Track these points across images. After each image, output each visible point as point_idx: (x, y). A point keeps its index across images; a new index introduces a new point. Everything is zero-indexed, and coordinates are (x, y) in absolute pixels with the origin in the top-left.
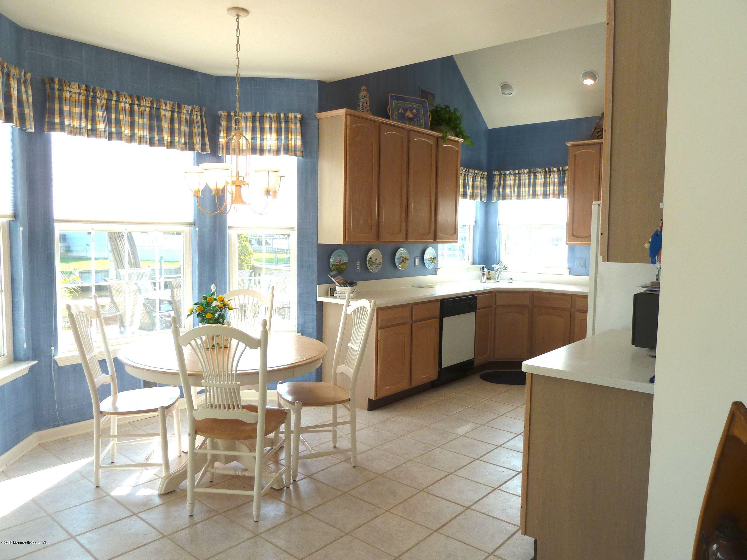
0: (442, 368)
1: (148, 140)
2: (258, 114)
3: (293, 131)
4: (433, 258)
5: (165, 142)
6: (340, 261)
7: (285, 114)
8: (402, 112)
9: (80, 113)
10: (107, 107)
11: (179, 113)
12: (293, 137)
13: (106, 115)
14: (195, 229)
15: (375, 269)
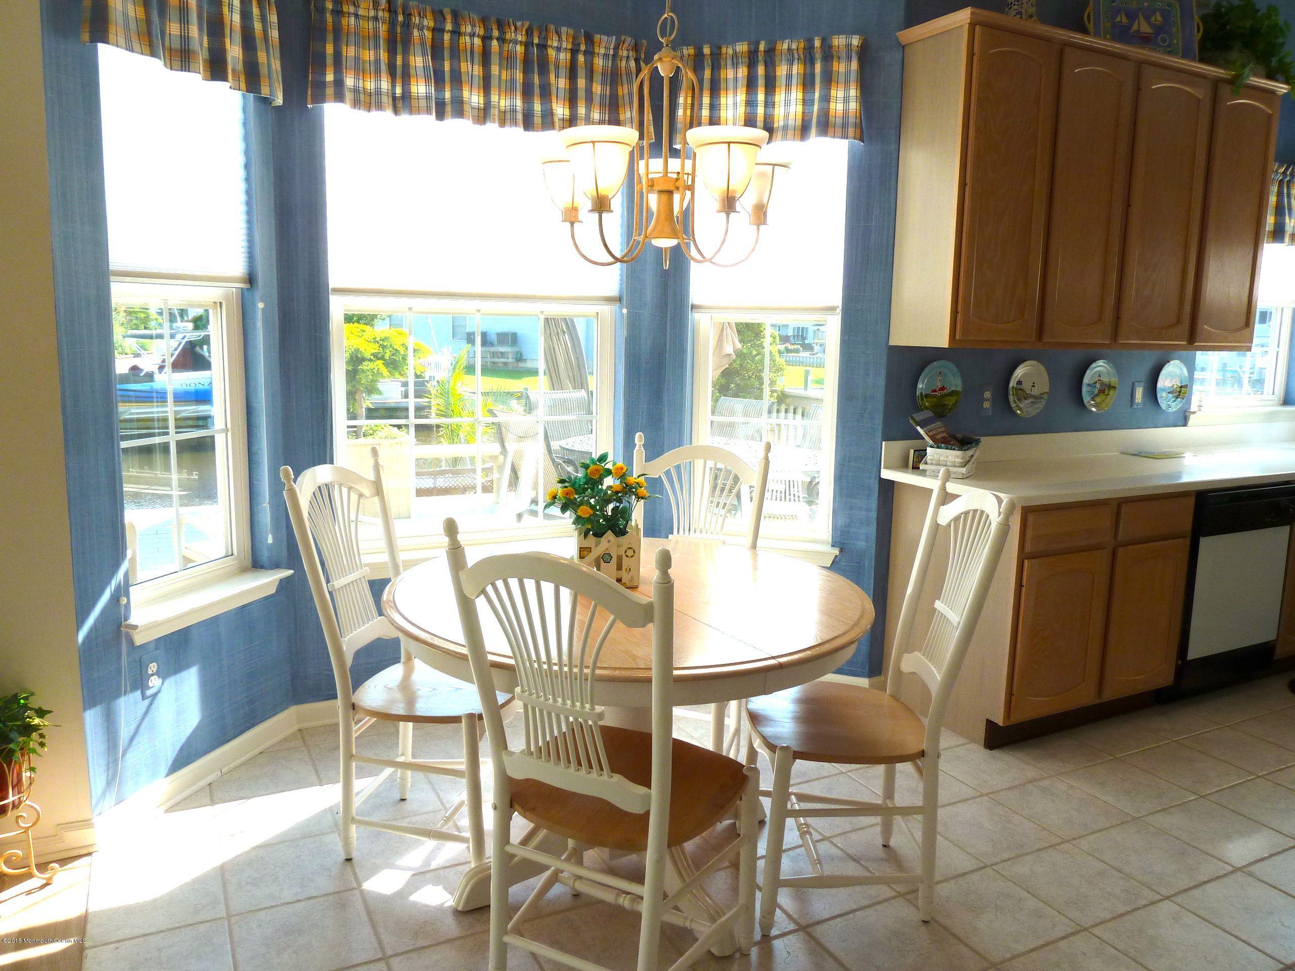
0: (1188, 659)
1: (520, 116)
2: (762, 47)
3: (842, 79)
4: (1181, 387)
5: (556, 120)
6: (942, 389)
7: (823, 41)
8: (1123, 21)
9: (377, 61)
10: (433, 47)
11: (590, 53)
12: (841, 94)
13: (431, 64)
14: (621, 309)
15: (1028, 409)
